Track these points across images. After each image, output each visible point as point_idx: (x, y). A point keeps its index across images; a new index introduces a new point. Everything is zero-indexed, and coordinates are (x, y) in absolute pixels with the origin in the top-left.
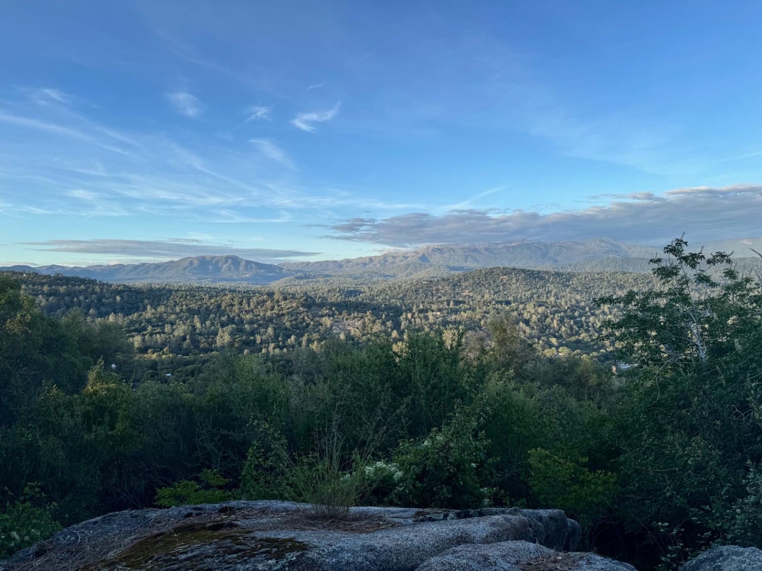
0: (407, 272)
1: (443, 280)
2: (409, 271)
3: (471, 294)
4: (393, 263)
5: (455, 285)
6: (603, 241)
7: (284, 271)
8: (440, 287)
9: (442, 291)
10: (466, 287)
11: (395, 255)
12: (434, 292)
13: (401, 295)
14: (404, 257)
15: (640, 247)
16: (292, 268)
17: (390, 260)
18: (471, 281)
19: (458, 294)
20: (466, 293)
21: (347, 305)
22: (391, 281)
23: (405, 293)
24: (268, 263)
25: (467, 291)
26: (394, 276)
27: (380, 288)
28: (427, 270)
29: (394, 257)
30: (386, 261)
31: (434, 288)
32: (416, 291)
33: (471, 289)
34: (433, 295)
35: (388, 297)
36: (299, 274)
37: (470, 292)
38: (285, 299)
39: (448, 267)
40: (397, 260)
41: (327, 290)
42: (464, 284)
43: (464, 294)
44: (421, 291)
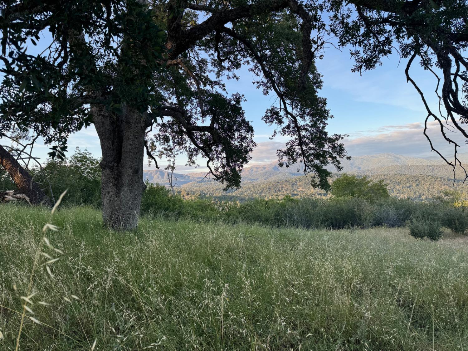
0: (265, 177)
1: (286, 181)
2: (266, 176)
3: (303, 190)
4: (257, 171)
5: (293, 184)
6: (389, 155)
7: (191, 178)
8: (284, 186)
9: (285, 188)
10: (300, 185)
11: (258, 167)
12: (280, 189)
13: (260, 191)
14: (264, 168)
15: (414, 158)
16: (195, 176)
17: (255, 170)
18: (304, 181)
19: (295, 190)
20: (300, 189)
21: (225, 198)
22: (255, 182)
23: (262, 190)
24: (181, 173)
25: (301, 188)
26: (257, 180)
27: (247, 187)
28: (277, 176)
29: (257, 168)
30: (252, 171)
31: (280, 186)
32: (269, 189)
33: (303, 186)
34: (279, 191)
35: (251, 193)
36: (199, 180)
37: (303, 188)
38: (188, 194)
39: (291, 173)
40: (259, 170)
41: (215, 189)
42: (299, 184)
43: (299, 190)
44: (272, 188)
